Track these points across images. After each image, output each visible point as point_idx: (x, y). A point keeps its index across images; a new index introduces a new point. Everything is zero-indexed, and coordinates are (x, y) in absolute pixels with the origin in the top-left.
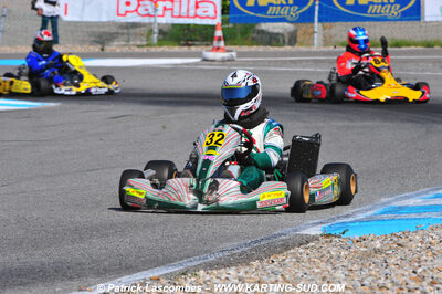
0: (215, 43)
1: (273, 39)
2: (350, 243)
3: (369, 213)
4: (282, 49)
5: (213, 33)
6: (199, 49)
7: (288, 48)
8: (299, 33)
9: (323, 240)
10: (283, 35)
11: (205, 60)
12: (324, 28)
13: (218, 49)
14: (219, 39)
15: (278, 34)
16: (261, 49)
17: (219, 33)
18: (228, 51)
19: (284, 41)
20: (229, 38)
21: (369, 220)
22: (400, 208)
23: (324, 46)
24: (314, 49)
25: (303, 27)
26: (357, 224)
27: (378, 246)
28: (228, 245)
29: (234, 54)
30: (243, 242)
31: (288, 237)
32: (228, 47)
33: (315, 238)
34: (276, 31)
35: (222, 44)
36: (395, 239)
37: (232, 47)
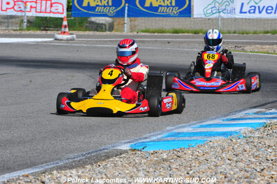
0: (63, 29)
1: (99, 27)
2: (147, 155)
3: (159, 137)
4: (105, 33)
5: (62, 23)
6: (52, 32)
7: (108, 33)
8: (115, 24)
9: (130, 153)
10: (105, 25)
11: (56, 39)
12: (131, 21)
13: (64, 33)
14: (65, 27)
15: (102, 24)
16: (91, 33)
17: (65, 23)
18: (71, 34)
19: (106, 29)
20: (71, 26)
21: (159, 140)
22: (179, 133)
23: (131, 32)
24: (125, 33)
25: (118, 20)
26: (152, 143)
27: (165, 157)
28: (71, 155)
29: (74, 36)
30: (80, 153)
31: (108, 151)
32: (70, 32)
33: (126, 152)
34: (101, 22)
35: (67, 30)
36: (176, 153)
37: (74, 32)
